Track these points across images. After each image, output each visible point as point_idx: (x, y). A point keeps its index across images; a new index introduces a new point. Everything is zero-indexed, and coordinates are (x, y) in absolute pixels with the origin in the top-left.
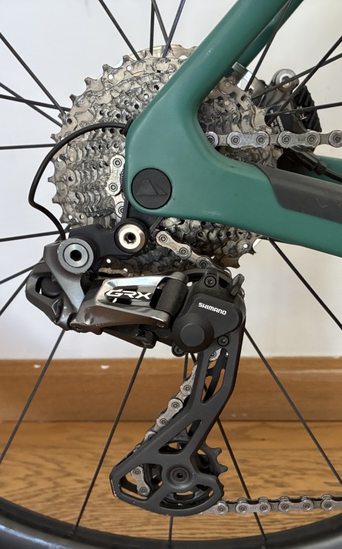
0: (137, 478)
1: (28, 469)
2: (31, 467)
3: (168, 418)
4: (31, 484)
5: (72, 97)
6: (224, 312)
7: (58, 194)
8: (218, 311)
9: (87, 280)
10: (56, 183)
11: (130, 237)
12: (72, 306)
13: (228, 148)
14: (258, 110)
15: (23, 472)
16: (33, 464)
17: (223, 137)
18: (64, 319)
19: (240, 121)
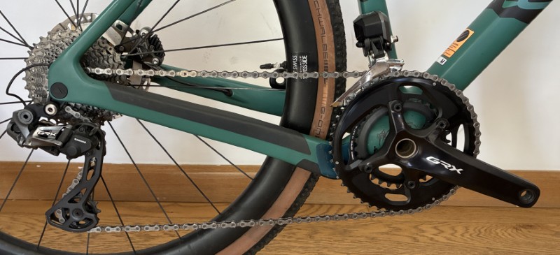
0: (60, 215)
1: (27, 226)
2: (29, 225)
3: (73, 188)
4: (27, 234)
5: (34, 44)
6: (85, 142)
7: (27, 85)
8: (82, 141)
9: (31, 126)
10: (26, 80)
11: (50, 110)
12: (24, 137)
13: (94, 74)
14: (117, 54)
15: (23, 227)
16: (31, 224)
17: (93, 70)
18: (21, 142)
19: (108, 59)
